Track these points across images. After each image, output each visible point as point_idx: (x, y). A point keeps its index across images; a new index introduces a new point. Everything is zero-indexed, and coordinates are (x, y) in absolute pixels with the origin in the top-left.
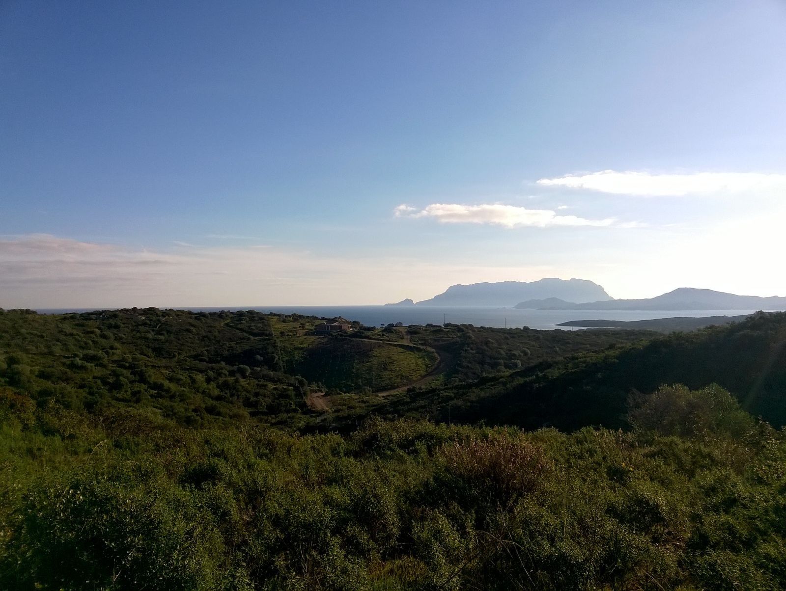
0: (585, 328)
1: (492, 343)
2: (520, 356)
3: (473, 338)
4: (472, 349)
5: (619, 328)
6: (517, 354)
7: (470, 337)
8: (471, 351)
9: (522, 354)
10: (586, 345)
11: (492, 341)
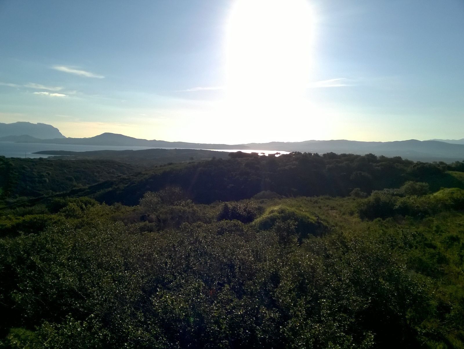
0: (53, 156)
1: (27, 168)
2: (46, 176)
3: (13, 165)
4: (15, 172)
5: (73, 156)
6: (44, 175)
7: (11, 165)
8: (15, 173)
9: (47, 175)
10: (81, 168)
11: (26, 167)
